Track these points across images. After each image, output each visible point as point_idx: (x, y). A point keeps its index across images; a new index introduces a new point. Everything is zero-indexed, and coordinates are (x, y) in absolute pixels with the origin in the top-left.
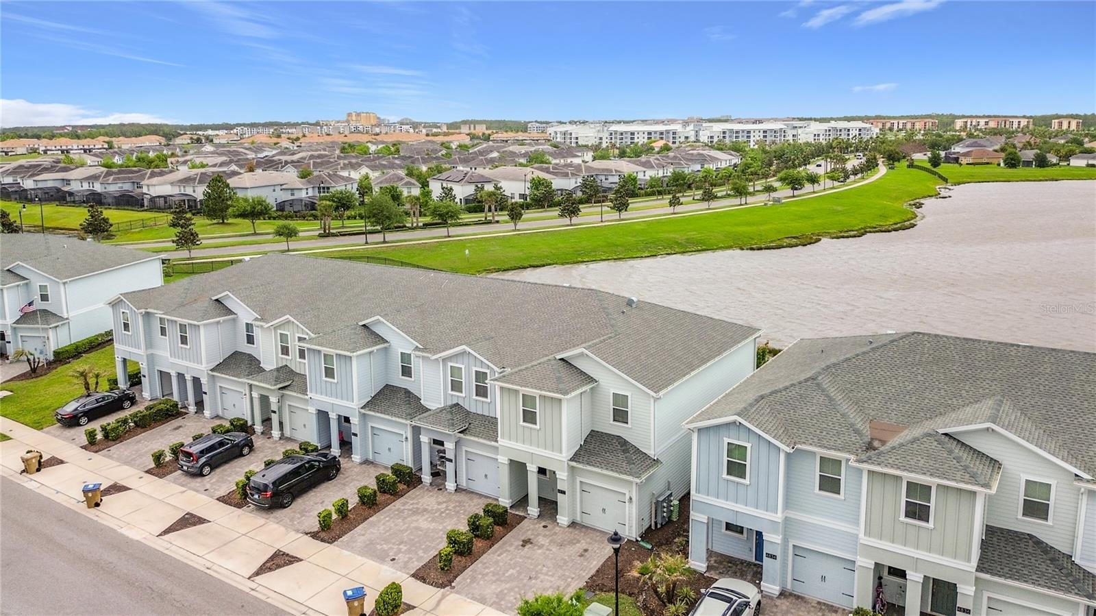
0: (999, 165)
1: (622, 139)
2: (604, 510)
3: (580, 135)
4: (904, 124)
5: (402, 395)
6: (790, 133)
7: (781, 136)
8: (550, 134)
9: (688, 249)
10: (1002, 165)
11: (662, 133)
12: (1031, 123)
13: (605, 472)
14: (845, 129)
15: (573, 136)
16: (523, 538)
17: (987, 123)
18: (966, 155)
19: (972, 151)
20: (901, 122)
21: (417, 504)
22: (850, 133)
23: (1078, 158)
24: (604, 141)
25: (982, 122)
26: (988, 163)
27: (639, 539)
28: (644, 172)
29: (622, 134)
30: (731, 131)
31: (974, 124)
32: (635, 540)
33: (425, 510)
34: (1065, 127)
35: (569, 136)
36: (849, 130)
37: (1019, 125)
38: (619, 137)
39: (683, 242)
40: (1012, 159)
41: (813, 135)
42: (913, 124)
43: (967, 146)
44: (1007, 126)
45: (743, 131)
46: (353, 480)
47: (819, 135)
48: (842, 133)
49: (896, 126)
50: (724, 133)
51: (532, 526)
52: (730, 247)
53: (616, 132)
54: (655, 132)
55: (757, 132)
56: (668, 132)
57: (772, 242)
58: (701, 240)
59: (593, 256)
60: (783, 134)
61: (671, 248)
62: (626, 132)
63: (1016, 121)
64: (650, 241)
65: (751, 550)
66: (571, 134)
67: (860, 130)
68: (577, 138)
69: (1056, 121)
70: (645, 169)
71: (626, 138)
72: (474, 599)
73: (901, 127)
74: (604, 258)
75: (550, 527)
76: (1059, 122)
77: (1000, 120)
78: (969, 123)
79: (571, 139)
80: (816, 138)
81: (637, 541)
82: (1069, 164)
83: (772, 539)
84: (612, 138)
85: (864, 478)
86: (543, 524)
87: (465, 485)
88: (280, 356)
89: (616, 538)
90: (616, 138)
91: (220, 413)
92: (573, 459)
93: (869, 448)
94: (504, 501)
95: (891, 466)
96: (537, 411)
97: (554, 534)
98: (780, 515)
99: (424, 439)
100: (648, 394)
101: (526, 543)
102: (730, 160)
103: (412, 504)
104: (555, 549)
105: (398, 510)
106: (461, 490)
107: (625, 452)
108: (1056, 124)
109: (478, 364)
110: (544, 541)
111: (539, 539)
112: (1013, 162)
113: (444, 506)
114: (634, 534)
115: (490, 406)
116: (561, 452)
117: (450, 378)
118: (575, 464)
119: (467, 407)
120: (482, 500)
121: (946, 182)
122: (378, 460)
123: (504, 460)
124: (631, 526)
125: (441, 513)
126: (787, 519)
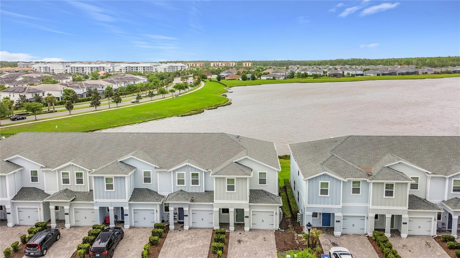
0: (239, 80)
1: (78, 70)
2: (263, 221)
3: (55, 68)
5: (146, 191)
6: (154, 68)
7: (150, 69)
8: (34, 68)
9: (157, 118)
10: (241, 79)
12: (236, 64)
14: (176, 66)
15: (51, 69)
16: (236, 240)
17: (222, 64)
18: (227, 76)
19: (229, 75)
20: (191, 63)
21: (176, 238)
22: (178, 68)
23: (263, 76)
24: (68, 71)
25: (220, 64)
26: (235, 79)
27: (280, 229)
28: (112, 85)
29: (77, 68)
30: (129, 67)
31: (217, 64)
32: (278, 230)
33: (183, 240)
34: (247, 65)
35: (49, 69)
37: (232, 65)
39: (153, 115)
40: (244, 77)
41: (164, 69)
42: (196, 65)
43: (227, 73)
44: (229, 65)
45: (135, 67)
46: (133, 237)
47: (166, 69)
48: (175, 68)
50: (126, 68)
51: (235, 235)
52: (172, 116)
53: (74, 67)
54: (94, 68)
55: (140, 67)
57: (187, 113)
58: (160, 113)
59: (118, 124)
61: (149, 118)
62: (80, 67)
63: (231, 63)
64: (139, 115)
65: (320, 222)
67: (181, 67)
68: (53, 70)
69: (244, 63)
70: (112, 84)
71: (80, 70)
73: (191, 66)
74: (123, 124)
75: (242, 233)
76: (245, 64)
77: (226, 63)
78: (215, 64)
80: (165, 70)
81: (279, 229)
82: (260, 79)
83: (338, 215)
84: (72, 70)
85: (371, 186)
86: (238, 233)
87: (191, 225)
88: (62, 184)
89: (271, 230)
90: (74, 70)
91: (18, 223)
92: (250, 202)
93: (369, 175)
94: (217, 227)
95: (380, 179)
96: (235, 185)
97: (247, 235)
98: (341, 205)
99: (171, 209)
100: (275, 170)
101: (239, 241)
102: (144, 79)
103: (174, 239)
104: (253, 241)
105: (170, 243)
106: (190, 229)
107: (268, 195)
108: (244, 64)
109: (193, 170)
110: (246, 239)
111: (243, 239)
112: (244, 79)
113: (189, 236)
114: (277, 227)
115: (200, 188)
116: (247, 200)
117: (177, 179)
118: (252, 204)
119: (186, 191)
120: (204, 230)
121: (227, 87)
122: (137, 225)
123: (216, 209)
124: (276, 225)
125: (192, 240)
126: (342, 207)
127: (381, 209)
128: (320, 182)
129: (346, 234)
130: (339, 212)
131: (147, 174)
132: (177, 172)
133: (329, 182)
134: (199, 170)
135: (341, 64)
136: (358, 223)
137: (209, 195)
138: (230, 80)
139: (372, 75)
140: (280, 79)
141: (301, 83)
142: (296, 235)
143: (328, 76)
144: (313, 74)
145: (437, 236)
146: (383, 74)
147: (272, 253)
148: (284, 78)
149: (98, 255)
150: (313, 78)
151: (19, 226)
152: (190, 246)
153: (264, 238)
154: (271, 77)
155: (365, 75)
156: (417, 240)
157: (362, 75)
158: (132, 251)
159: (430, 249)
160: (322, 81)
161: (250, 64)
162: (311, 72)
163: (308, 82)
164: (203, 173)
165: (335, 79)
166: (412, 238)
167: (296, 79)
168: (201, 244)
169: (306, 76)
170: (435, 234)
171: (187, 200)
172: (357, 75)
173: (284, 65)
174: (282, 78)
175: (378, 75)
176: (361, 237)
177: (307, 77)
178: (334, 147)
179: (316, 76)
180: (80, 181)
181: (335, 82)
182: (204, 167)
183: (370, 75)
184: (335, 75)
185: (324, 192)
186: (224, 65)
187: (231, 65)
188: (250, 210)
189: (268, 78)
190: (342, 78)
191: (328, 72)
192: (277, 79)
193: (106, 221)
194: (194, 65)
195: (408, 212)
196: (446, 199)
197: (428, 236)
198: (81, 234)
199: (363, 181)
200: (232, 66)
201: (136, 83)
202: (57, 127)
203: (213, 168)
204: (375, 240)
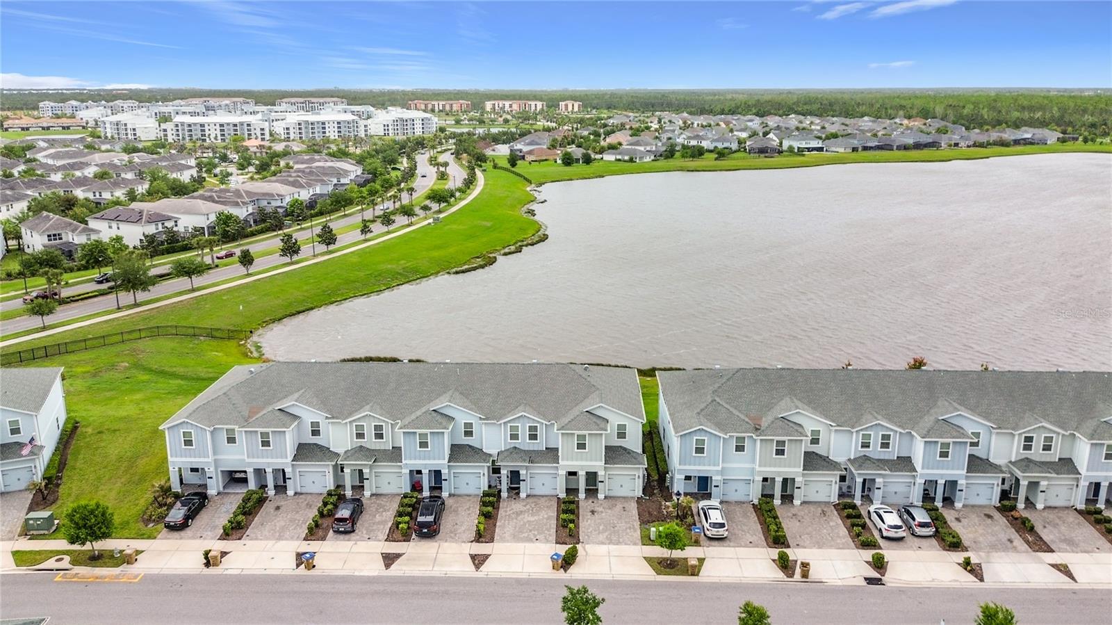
0: (556, 162)
1: (191, 131)
2: (622, 486)
3: (137, 126)
4: (444, 106)
5: (467, 448)
6: (362, 123)
7: (354, 126)
8: (82, 119)
10: (559, 161)
11: (235, 125)
12: (545, 106)
13: (625, 466)
14: (410, 119)
15: (129, 126)
16: (589, 510)
17: (511, 106)
18: (530, 152)
19: (533, 149)
20: (441, 103)
21: (512, 509)
22: (415, 122)
23: (609, 154)
24: (169, 133)
25: (507, 104)
26: (546, 160)
27: (643, 495)
28: (299, 193)
29: (190, 125)
30: (307, 122)
31: (500, 106)
32: (641, 497)
34: (570, 109)
35: (124, 127)
36: (413, 120)
37: (536, 107)
38: (186, 128)
39: (400, 271)
40: (568, 159)
41: (383, 125)
43: (528, 145)
44: (527, 109)
45: (318, 122)
46: (456, 507)
47: (388, 126)
48: (409, 123)
49: (436, 106)
50: (299, 124)
51: (587, 504)
52: (438, 273)
53: (183, 124)
54: (228, 124)
55: (331, 123)
56: (242, 124)
57: (465, 264)
60: (356, 125)
61: (396, 279)
62: (195, 124)
63: (533, 104)
64: (377, 274)
65: (695, 487)
66: (126, 125)
67: (423, 120)
68: (134, 130)
69: (563, 103)
72: (598, 544)
73: (441, 108)
75: (595, 502)
76: (565, 105)
77: (521, 102)
78: (496, 105)
79: (126, 130)
80: (386, 128)
82: (602, 160)
83: (717, 479)
84: (178, 130)
85: (758, 443)
86: (590, 501)
87: (529, 492)
88: (355, 440)
89: (633, 498)
90: (183, 130)
91: (299, 490)
92: (605, 464)
93: (757, 429)
94: (563, 495)
95: (769, 435)
96: (587, 442)
97: (601, 504)
98: (721, 467)
99: (504, 472)
100: (638, 422)
101: (593, 512)
102: (356, 171)
103: (510, 510)
104: (610, 511)
105: (506, 516)
106: (528, 496)
107: (629, 453)
108: (563, 106)
109: (531, 421)
110: (601, 509)
111: (596, 509)
112: (568, 161)
113: (528, 507)
114: (640, 494)
115: (539, 444)
116: (601, 461)
117: (509, 433)
118: (609, 466)
119: (522, 448)
120: (546, 498)
121: (531, 183)
122: (458, 492)
123: (563, 472)
124: (639, 491)
125: (532, 510)
126: (722, 468)
127: (769, 471)
128: (695, 438)
129: (726, 502)
130: (718, 475)
131: (469, 425)
132: (509, 425)
133: (706, 438)
134: (538, 422)
135: (781, 112)
136: (742, 488)
137: (551, 454)
138: (536, 161)
139: (841, 150)
140: (645, 160)
141: (688, 171)
142: (663, 503)
143: (748, 151)
144: (716, 147)
145: (838, 502)
146: (865, 148)
147: (633, 525)
148: (653, 157)
149: (426, 530)
150: (716, 159)
151: (302, 494)
152: (532, 519)
153: (624, 508)
154: (627, 155)
155: (826, 151)
156: (812, 508)
157: (820, 149)
158: (461, 525)
159: (825, 518)
160: (733, 168)
161: (576, 105)
162: (712, 142)
163: (704, 169)
164: (544, 426)
165: (762, 160)
166: (807, 505)
167: (677, 161)
168: (546, 516)
169: (699, 152)
170: (836, 500)
171: (524, 461)
172: (809, 150)
173: (653, 107)
174: (648, 159)
175: (855, 149)
176: (745, 505)
177: (703, 155)
178: (717, 385)
179: (721, 154)
180: (379, 436)
181: (760, 169)
182: (545, 417)
183: (837, 150)
184: (762, 151)
185: (700, 450)
186: (516, 108)
187: (533, 108)
188: (605, 473)
189: (619, 157)
190: (777, 160)
191: (748, 143)
192: (638, 161)
193: (417, 487)
194: (448, 108)
195: (803, 474)
196: (852, 458)
197: (827, 503)
198: (388, 504)
199: (748, 436)
200: (536, 109)
201: (342, 182)
202: (241, 308)
203: (557, 419)
204: (760, 509)
